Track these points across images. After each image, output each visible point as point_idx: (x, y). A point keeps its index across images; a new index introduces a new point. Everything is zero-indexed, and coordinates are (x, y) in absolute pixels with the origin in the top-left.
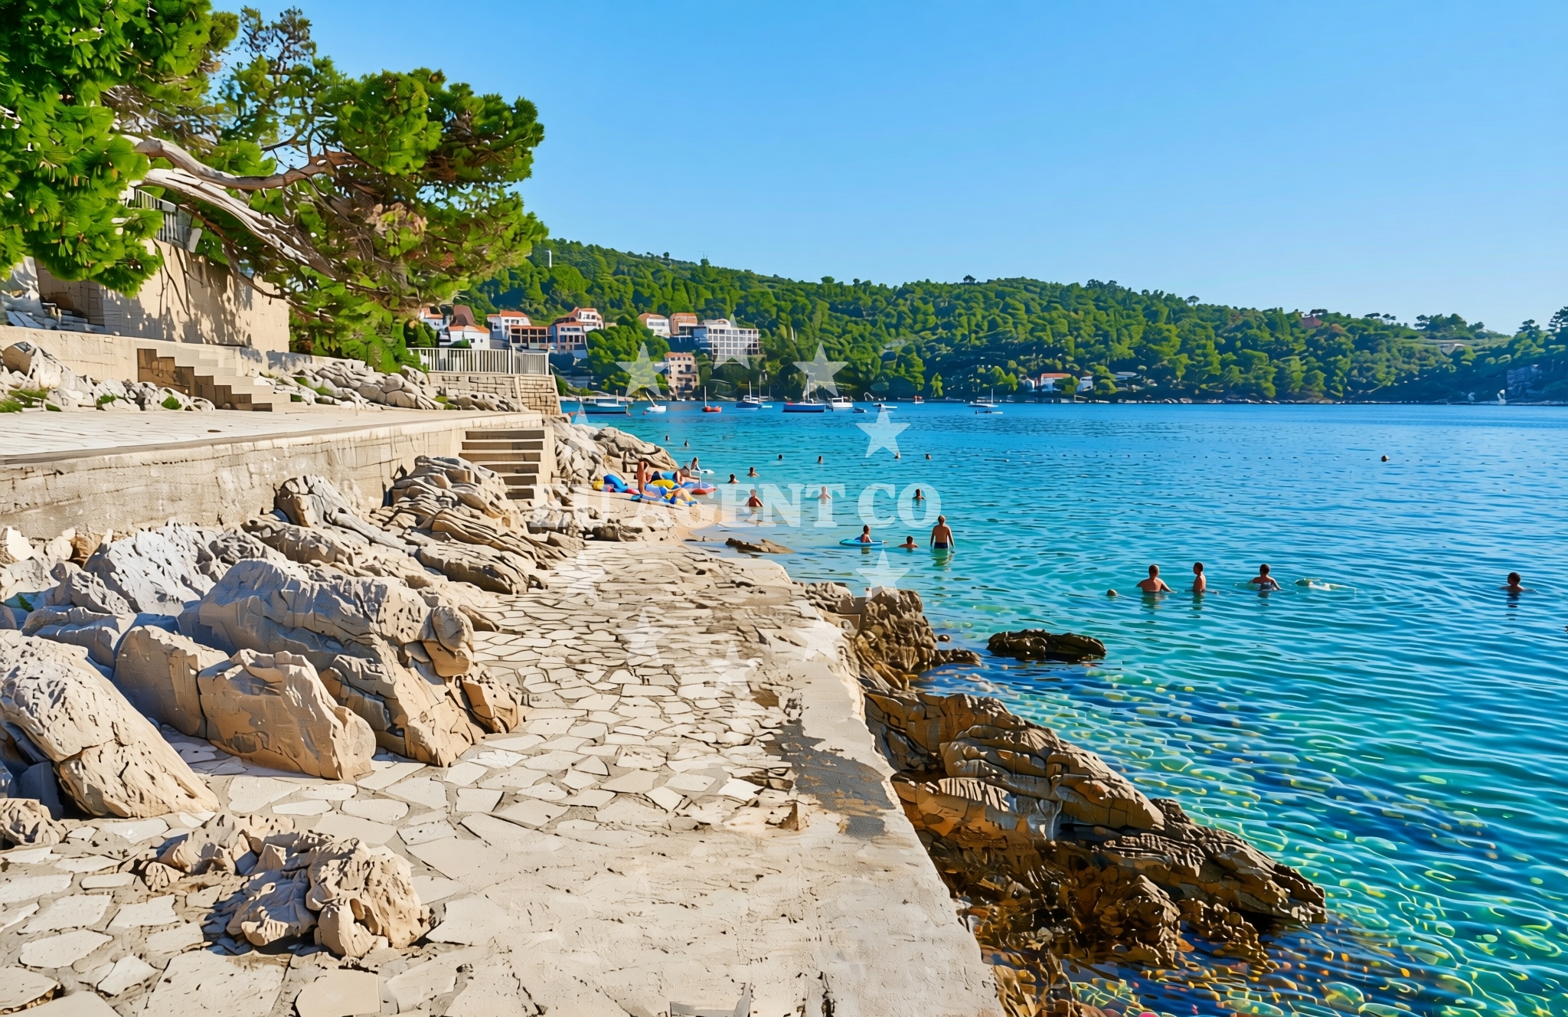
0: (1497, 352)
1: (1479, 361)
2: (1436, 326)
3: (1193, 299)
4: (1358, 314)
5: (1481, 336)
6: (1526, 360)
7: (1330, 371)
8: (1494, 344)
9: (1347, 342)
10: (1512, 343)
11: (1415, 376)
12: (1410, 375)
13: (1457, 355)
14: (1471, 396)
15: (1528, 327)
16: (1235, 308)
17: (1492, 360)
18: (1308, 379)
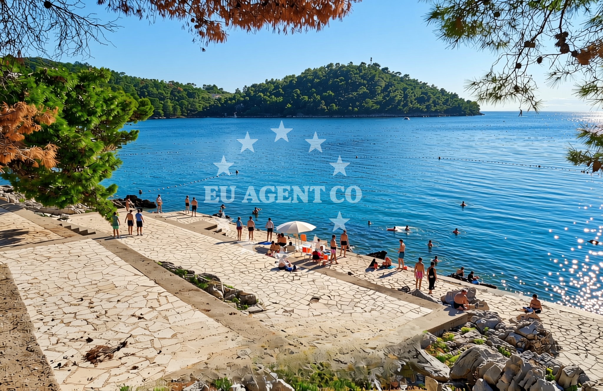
0: (231, 99)
1: (226, 102)
2: (210, 89)
3: (123, 73)
4: (184, 83)
5: (223, 93)
6: (239, 102)
7: (181, 105)
8: (228, 96)
9: (184, 94)
10: (235, 96)
11: (208, 107)
12: (206, 107)
13: (219, 100)
14: (226, 114)
15: (238, 91)
16: (140, 78)
17: (229, 102)
18: (175, 109)
